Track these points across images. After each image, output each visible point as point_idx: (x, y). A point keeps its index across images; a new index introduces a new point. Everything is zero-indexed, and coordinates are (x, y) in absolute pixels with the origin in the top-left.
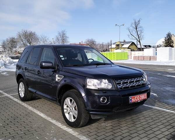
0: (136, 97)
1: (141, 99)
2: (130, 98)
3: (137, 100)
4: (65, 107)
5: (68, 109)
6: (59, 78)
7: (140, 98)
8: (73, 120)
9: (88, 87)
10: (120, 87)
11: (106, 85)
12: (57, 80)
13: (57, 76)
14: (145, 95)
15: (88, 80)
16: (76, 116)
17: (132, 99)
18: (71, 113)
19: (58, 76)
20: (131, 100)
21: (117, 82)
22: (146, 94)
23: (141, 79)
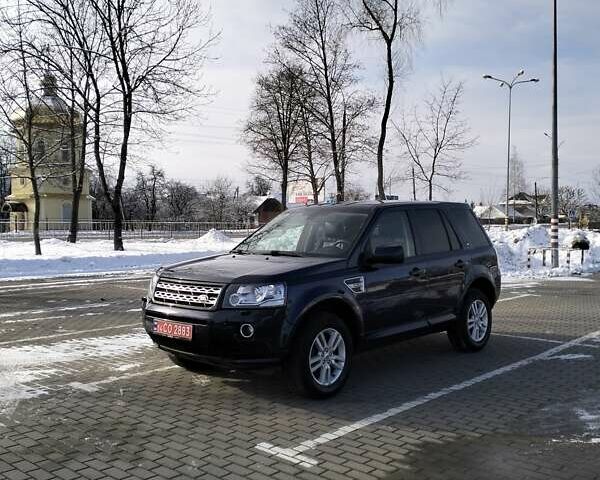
1: (175, 333)
2: (155, 320)
3: (168, 331)
7: (174, 329)
10: (157, 296)
14: (189, 328)
17: (158, 326)
21: (158, 286)
23: (207, 292)
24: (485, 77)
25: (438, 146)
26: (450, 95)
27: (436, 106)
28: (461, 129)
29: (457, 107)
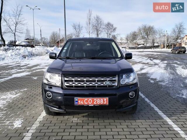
0: (87, 100)
1: (95, 103)
2: (76, 99)
3: (88, 103)
7: (93, 101)
10: (68, 85)
14: (106, 99)
17: (80, 101)
20: (77, 101)
21: (66, 79)
23: (108, 79)
24: (26, 6)
25: (17, 24)
26: (19, 9)
27: (15, 12)
28: (23, 20)
29: (21, 13)
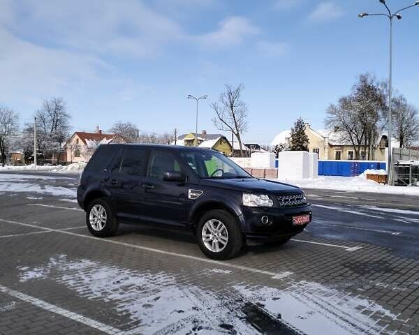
0: (299, 218)
2: (293, 218)
3: (301, 222)
4: (204, 233)
5: (211, 236)
6: (194, 194)
7: (303, 220)
8: (218, 250)
9: (244, 204)
10: (282, 204)
11: (267, 202)
12: (190, 197)
13: (190, 191)
15: (245, 196)
16: (225, 244)
17: (296, 221)
18: (215, 241)
19: (192, 192)
20: (294, 221)
21: (279, 199)
22: (308, 216)
